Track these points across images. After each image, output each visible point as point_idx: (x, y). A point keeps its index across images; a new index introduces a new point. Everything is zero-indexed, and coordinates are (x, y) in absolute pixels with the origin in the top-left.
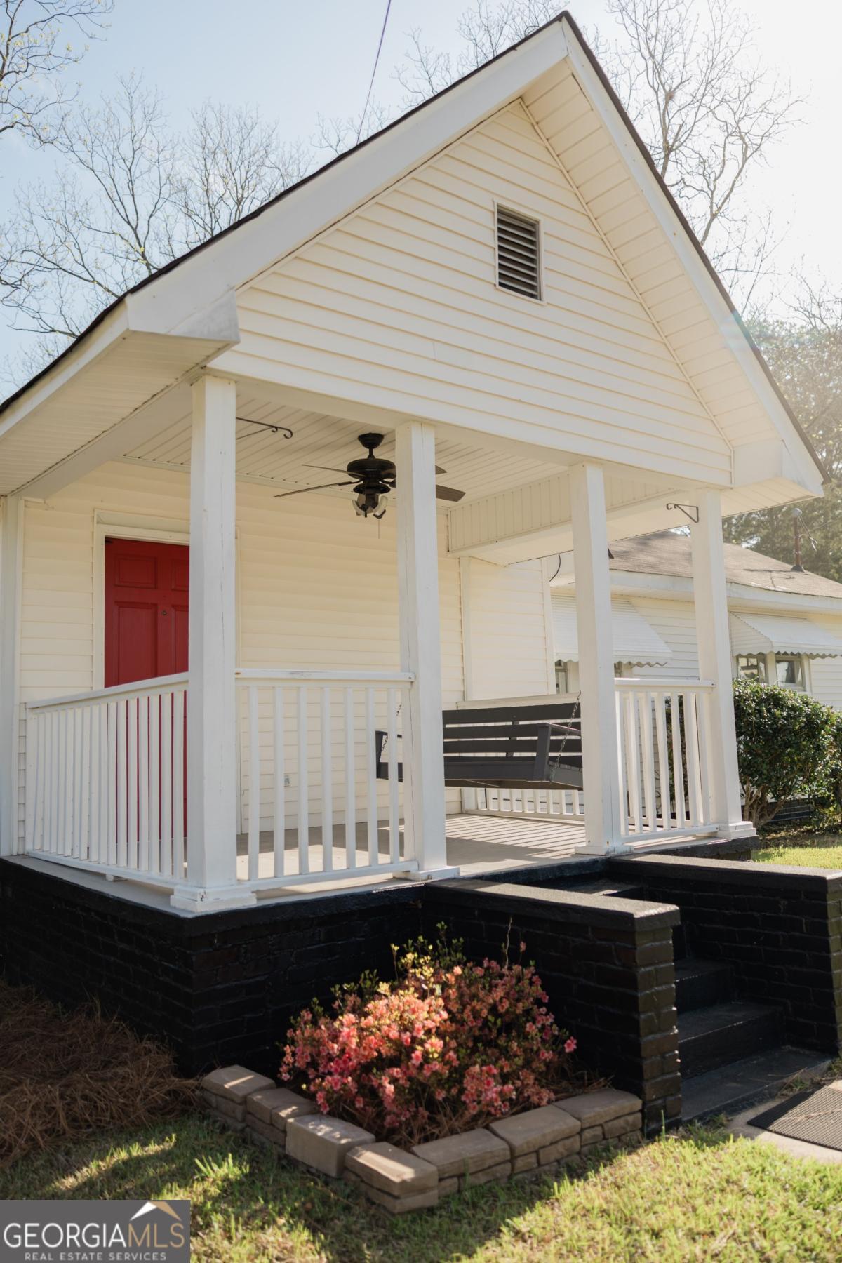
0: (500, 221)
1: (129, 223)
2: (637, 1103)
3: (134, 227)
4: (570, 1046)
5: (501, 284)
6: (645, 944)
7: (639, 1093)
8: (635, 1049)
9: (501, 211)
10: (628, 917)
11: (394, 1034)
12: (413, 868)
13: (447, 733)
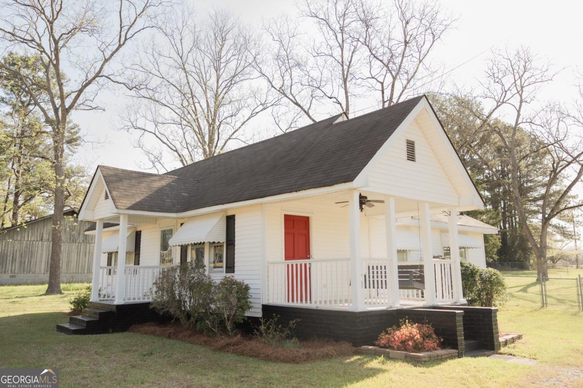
0: (407, 143)
1: (179, 55)
2: (457, 351)
3: (181, 55)
4: (442, 340)
5: (408, 159)
6: (457, 318)
7: (457, 349)
8: (456, 340)
9: (407, 140)
10: (455, 312)
11: (409, 335)
12: (392, 305)
13: (399, 272)
